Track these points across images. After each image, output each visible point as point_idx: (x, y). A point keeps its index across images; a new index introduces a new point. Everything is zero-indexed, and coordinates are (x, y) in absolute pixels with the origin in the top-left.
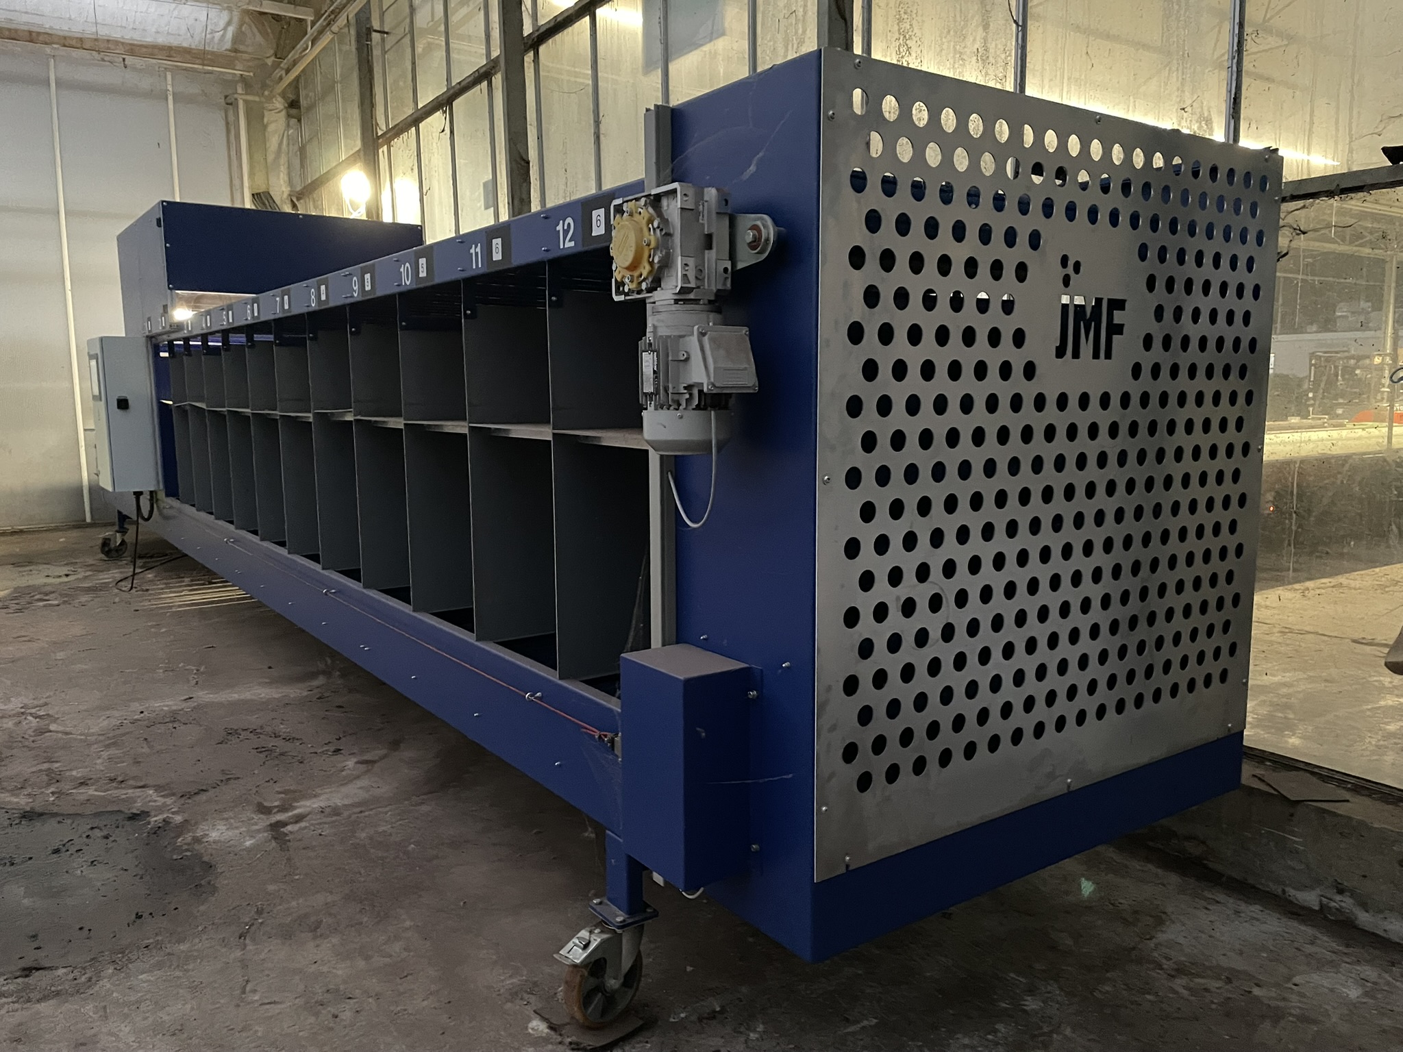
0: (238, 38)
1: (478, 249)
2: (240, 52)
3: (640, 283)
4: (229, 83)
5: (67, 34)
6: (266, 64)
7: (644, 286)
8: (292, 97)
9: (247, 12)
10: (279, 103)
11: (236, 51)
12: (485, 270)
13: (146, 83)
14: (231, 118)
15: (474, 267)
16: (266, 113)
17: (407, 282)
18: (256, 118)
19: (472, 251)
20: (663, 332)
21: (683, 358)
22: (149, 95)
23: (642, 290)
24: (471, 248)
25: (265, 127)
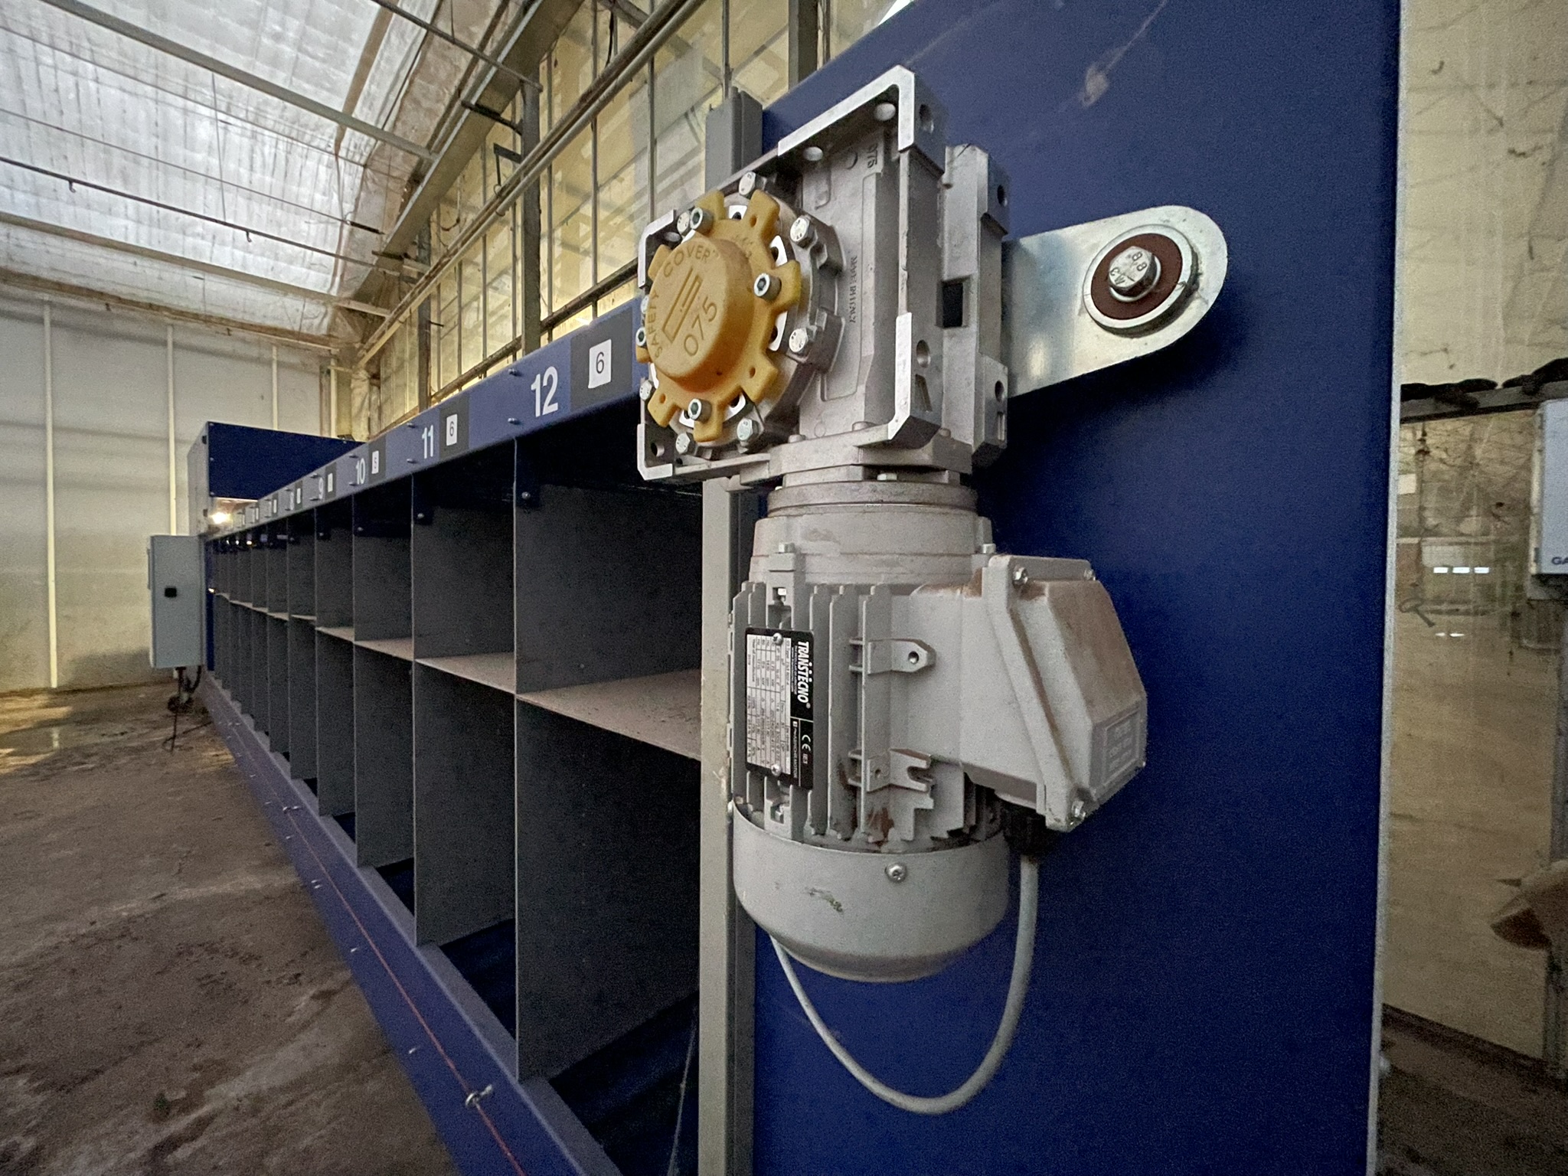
0: (331, 327)
1: (431, 434)
2: (333, 337)
3: (729, 425)
4: (324, 359)
5: (184, 310)
6: (354, 347)
7: (744, 430)
8: (374, 371)
9: (340, 309)
10: (363, 374)
11: (330, 336)
12: (437, 461)
13: (254, 352)
14: (324, 381)
15: (426, 457)
16: (353, 381)
17: (361, 480)
18: (344, 383)
19: (424, 436)
20: (826, 571)
21: (911, 666)
22: (258, 360)
23: (734, 445)
24: (423, 432)
25: (351, 390)
